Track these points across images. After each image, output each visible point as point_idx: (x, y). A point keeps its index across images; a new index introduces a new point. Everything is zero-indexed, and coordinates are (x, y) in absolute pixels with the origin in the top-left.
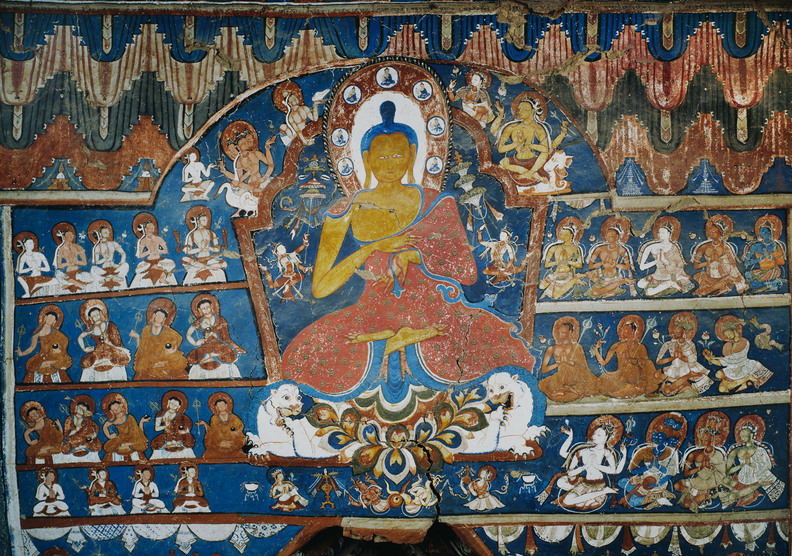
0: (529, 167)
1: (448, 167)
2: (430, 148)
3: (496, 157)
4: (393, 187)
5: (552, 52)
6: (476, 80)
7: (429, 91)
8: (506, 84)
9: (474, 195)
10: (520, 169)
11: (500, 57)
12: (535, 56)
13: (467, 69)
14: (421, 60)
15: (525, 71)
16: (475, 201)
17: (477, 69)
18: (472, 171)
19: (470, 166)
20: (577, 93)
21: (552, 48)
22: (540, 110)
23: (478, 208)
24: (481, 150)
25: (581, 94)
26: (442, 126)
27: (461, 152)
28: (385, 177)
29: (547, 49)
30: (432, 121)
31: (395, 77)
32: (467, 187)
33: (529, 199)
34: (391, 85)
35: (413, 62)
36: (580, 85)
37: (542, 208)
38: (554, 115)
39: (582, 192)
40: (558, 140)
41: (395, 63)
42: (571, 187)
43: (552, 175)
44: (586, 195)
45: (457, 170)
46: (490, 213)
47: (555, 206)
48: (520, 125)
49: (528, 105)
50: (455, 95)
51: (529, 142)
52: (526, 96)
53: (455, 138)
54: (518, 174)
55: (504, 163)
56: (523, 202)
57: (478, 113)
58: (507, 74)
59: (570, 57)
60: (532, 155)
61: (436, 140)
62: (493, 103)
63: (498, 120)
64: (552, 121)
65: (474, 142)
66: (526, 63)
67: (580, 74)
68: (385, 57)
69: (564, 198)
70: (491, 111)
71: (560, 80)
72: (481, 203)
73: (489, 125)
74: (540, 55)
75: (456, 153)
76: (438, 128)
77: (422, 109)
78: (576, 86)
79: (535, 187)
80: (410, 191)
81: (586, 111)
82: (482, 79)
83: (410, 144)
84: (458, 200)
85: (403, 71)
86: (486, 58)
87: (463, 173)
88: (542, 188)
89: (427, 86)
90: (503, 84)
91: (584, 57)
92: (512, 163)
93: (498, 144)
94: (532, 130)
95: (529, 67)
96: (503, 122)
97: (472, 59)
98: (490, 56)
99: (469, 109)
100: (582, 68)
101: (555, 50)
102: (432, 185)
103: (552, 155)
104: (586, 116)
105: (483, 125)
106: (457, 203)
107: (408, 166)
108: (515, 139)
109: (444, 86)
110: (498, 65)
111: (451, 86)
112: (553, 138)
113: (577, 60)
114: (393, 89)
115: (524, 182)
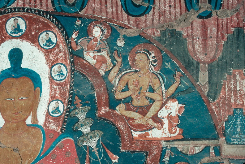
0: (144, 113)
1: (69, 110)
2: (53, 93)
3: (113, 103)
4: (18, 127)
5: (167, 8)
6: (97, 32)
7: (54, 40)
8: (125, 37)
9: (91, 137)
10: (136, 115)
11: (119, 12)
12: (151, 12)
13: (89, 22)
14: (47, 12)
15: (142, 25)
16: (92, 143)
17: (98, 21)
18: (91, 115)
19: (89, 111)
20: (190, 47)
21: (167, 5)
22: (155, 61)
23: (95, 150)
24: (99, 96)
25: (194, 48)
26: (65, 72)
27: (81, 97)
28: (11, 117)
29: (163, 5)
30: (56, 67)
31: (23, 27)
32: (86, 130)
33: (143, 143)
34: (20, 34)
35: (39, 14)
36: (193, 39)
37: (155, 152)
38: (168, 66)
39: (193, 139)
40: (172, 89)
41: (23, 14)
42: (183, 134)
43: (166, 122)
44: (196, 142)
45: (77, 114)
46: (106, 155)
47: (168, 151)
48: (136, 75)
49: (144, 56)
50: (77, 44)
51: (144, 90)
52: (142, 48)
53: (76, 84)
54: (133, 119)
55: (120, 109)
56: (137, 146)
57: (98, 61)
58: (125, 27)
59: (183, 13)
60: (147, 102)
61: (58, 85)
62: (112, 53)
63: (116, 69)
64: (167, 72)
65: (93, 88)
66: (143, 18)
67: (192, 29)
68: (15, 9)
69: (176, 144)
70: (109, 61)
71: (175, 34)
72: (98, 145)
73: (108, 73)
74: (156, 12)
75: (76, 98)
76: (61, 74)
77: (47, 57)
78: (189, 41)
79: (149, 132)
80: (34, 131)
81: (198, 64)
82: (102, 31)
83: (35, 88)
84: (76, 142)
85: (30, 22)
86: (107, 12)
87: (82, 116)
88: (155, 134)
89: (51, 35)
90: (121, 36)
91: (197, 15)
92: (128, 109)
93: (115, 91)
94: (148, 79)
95: (146, 21)
96: (120, 71)
97: (94, 12)
98: (110, 10)
99: (90, 57)
100: (195, 24)
101: (170, 7)
102: (53, 126)
103: (166, 103)
104: (198, 68)
105: (102, 73)
106: (76, 144)
107: (33, 108)
108: (131, 87)
109: (67, 36)
110: (118, 19)
111: (74, 36)
112: (167, 87)
113: (190, 17)
114: (21, 37)
115: (139, 127)
